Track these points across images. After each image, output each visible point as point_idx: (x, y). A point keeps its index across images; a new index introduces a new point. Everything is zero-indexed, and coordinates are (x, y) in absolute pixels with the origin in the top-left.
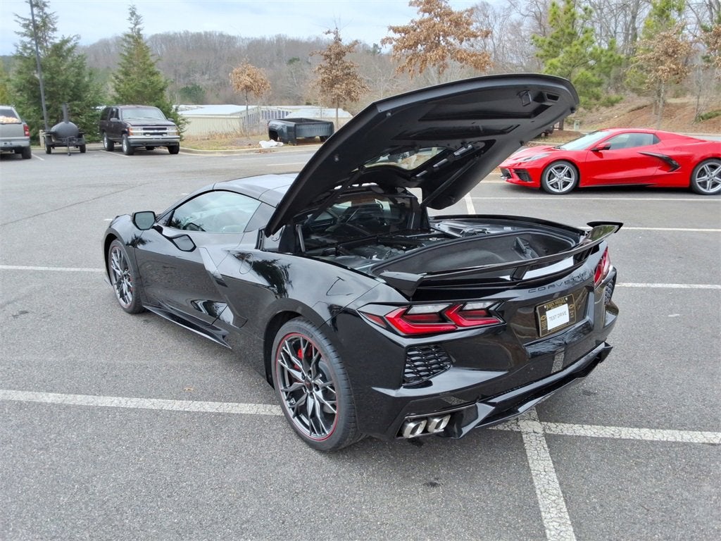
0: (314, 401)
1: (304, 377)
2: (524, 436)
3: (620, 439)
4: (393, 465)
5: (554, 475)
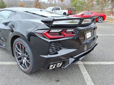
0: (24, 60)
1: (21, 54)
2: (79, 65)
3: (101, 64)
4: (47, 76)
5: (88, 75)
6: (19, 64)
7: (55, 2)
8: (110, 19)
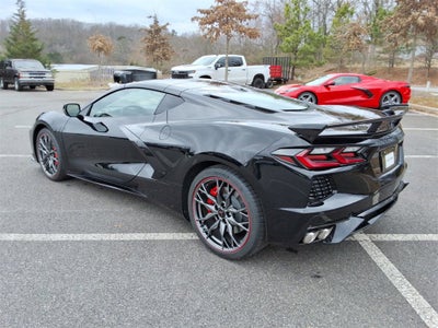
0: (226, 224)
1: (217, 209)
3: (419, 241)
6: (205, 236)
7: (228, 40)
8: (424, 99)
